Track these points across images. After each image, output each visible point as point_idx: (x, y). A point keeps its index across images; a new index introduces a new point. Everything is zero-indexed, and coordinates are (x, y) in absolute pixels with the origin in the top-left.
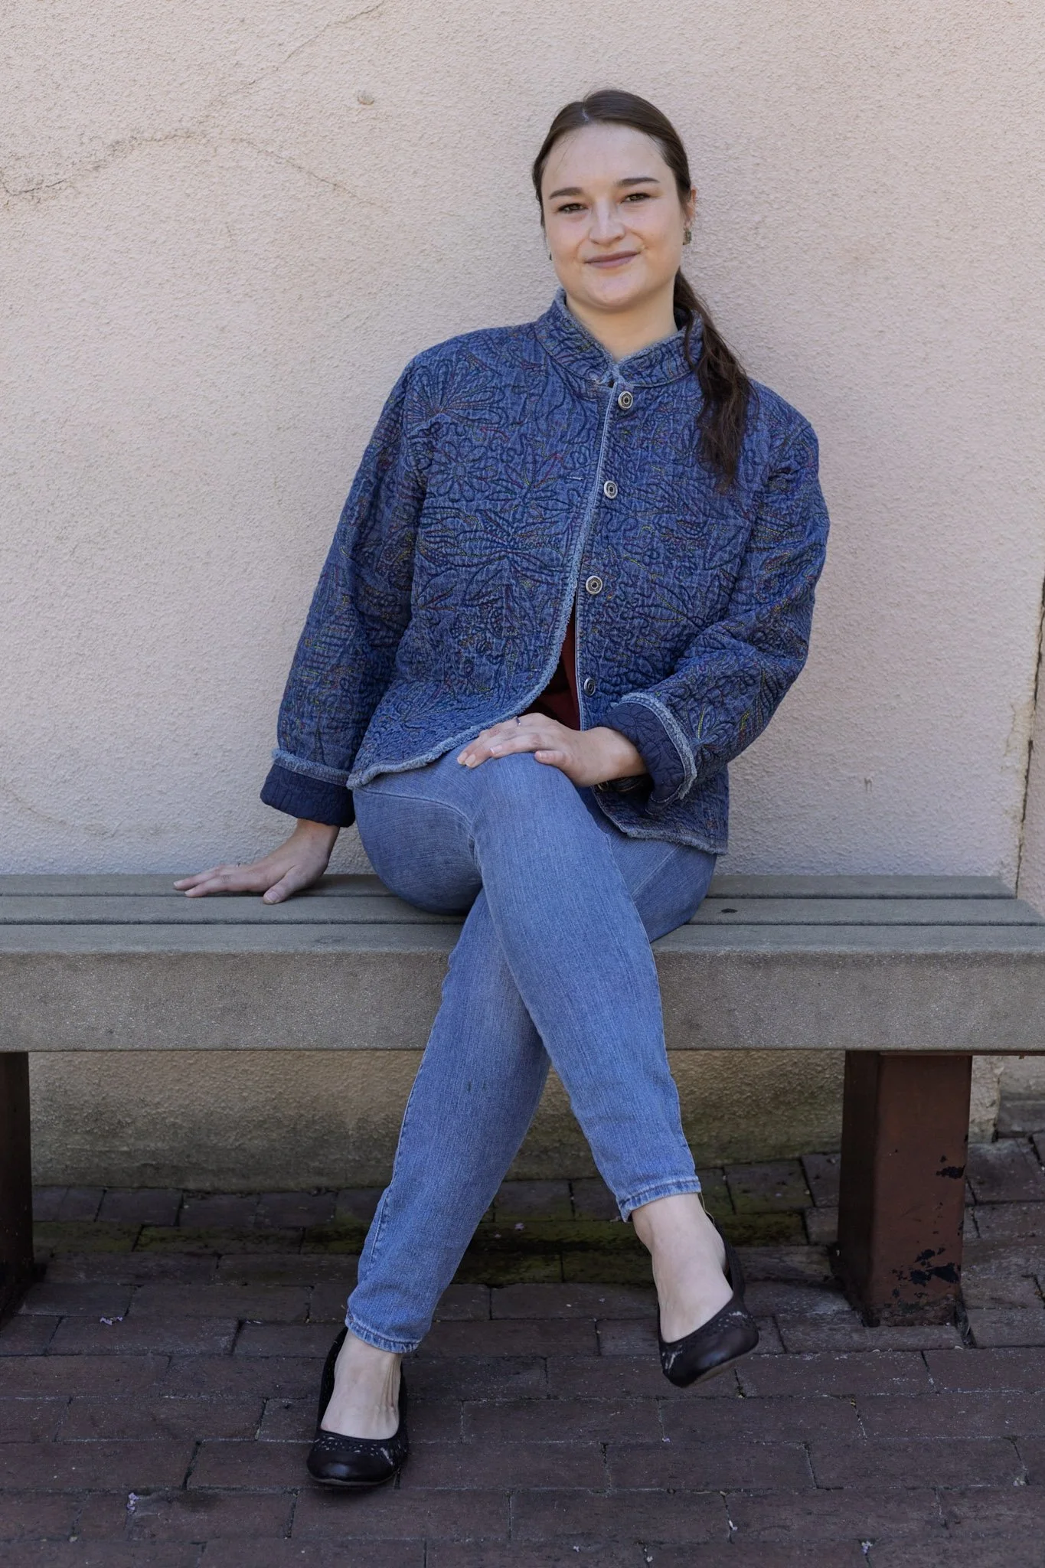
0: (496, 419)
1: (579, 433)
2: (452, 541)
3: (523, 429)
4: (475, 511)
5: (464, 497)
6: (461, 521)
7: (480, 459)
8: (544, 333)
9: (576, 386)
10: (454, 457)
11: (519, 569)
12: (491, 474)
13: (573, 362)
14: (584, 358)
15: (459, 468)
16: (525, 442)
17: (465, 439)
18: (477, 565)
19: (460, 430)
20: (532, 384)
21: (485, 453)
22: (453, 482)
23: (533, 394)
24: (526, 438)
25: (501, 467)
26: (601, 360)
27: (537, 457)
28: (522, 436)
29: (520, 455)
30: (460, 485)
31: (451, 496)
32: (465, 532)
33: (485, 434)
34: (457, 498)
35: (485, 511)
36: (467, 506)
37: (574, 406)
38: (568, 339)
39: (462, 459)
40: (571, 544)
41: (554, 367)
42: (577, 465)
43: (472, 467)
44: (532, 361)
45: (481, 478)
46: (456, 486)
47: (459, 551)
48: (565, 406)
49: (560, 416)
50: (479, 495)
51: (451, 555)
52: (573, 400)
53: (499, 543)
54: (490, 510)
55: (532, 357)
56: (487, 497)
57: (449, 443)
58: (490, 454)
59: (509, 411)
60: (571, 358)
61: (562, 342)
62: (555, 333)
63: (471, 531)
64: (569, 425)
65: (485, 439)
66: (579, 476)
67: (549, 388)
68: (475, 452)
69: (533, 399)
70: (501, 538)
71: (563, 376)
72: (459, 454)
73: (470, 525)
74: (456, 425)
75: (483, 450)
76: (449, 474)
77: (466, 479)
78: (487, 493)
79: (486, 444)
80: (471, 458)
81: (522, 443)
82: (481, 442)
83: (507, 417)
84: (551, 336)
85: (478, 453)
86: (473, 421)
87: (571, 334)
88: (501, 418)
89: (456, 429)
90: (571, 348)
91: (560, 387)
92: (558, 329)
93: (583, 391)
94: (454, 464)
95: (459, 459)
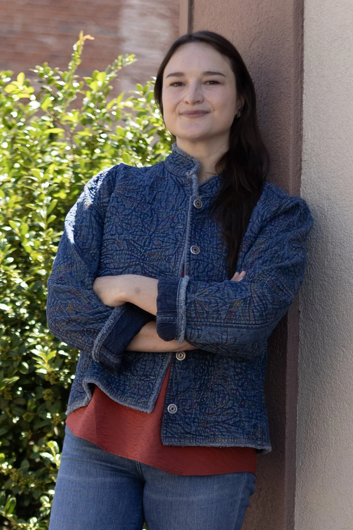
0: (139, 198)
2: (110, 256)
3: (153, 206)
4: (123, 240)
5: (117, 233)
6: (115, 245)
7: (128, 215)
8: (168, 163)
9: (180, 181)
10: (115, 213)
11: (147, 272)
13: (179, 171)
14: (184, 167)
15: (116, 218)
16: (153, 212)
17: (121, 205)
18: (122, 268)
19: (119, 200)
20: (160, 187)
21: (132, 213)
22: (113, 226)
23: (160, 191)
24: (154, 211)
25: (140, 221)
26: (192, 165)
29: (151, 217)
30: (116, 226)
31: (111, 232)
32: (117, 251)
33: (133, 204)
34: (114, 233)
35: (129, 240)
36: (119, 237)
37: (179, 191)
38: (177, 160)
39: (119, 214)
43: (123, 218)
45: (127, 224)
46: (114, 227)
47: (113, 261)
48: (174, 193)
49: (172, 198)
50: (125, 232)
51: (108, 263)
52: (179, 189)
53: (135, 256)
54: (131, 240)
56: (131, 233)
57: (113, 207)
58: (134, 213)
59: (147, 197)
60: (178, 169)
61: (175, 163)
62: (172, 160)
63: (120, 250)
64: (176, 201)
65: (132, 206)
69: (160, 193)
70: (137, 254)
71: (174, 179)
72: (117, 212)
73: (119, 247)
74: (117, 198)
75: (130, 211)
76: (111, 222)
77: (119, 223)
78: (130, 231)
79: (132, 208)
80: (124, 213)
81: (152, 213)
83: (146, 199)
85: (127, 212)
86: (127, 197)
87: (177, 157)
88: (142, 199)
89: (117, 200)
90: (178, 165)
91: (173, 184)
92: (173, 158)
93: (184, 183)
94: (114, 216)
95: (117, 214)
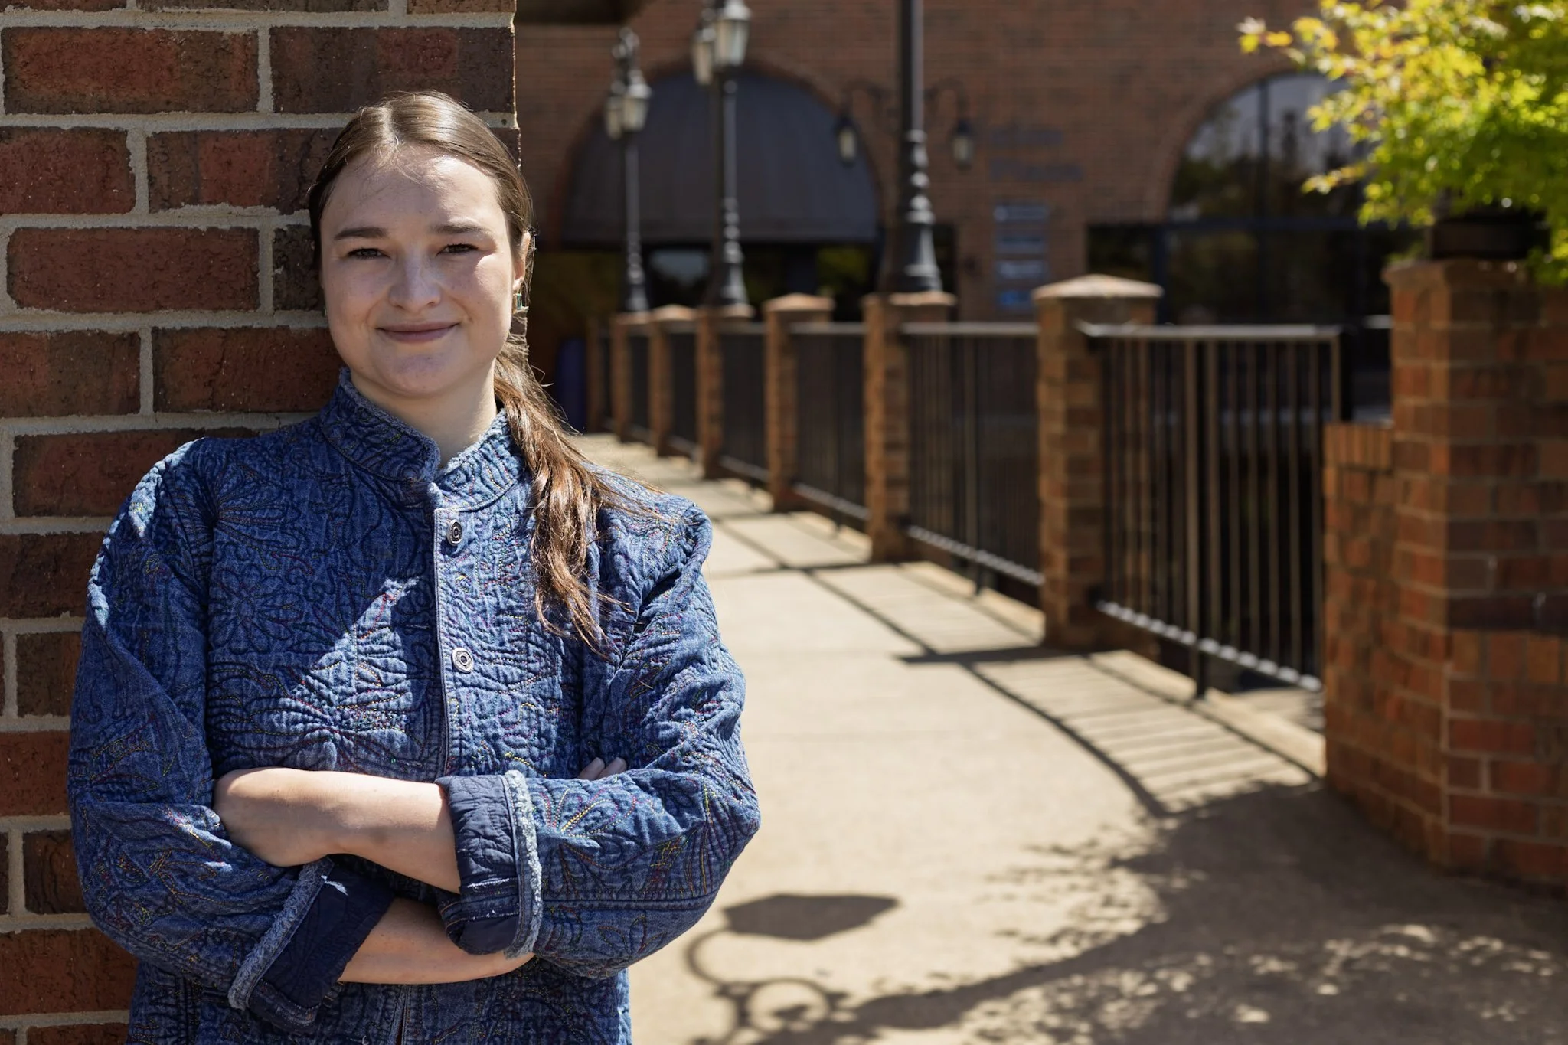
0: (292, 542)
1: (411, 562)
2: (238, 712)
3: (331, 560)
4: (274, 668)
5: (253, 646)
6: (253, 683)
7: (274, 595)
8: (337, 434)
9: (392, 494)
10: (235, 589)
11: (352, 760)
12: (293, 615)
13: (381, 463)
14: (396, 454)
15: (244, 606)
16: (335, 577)
17: (251, 566)
18: (283, 748)
19: (242, 552)
20: (333, 501)
21: (282, 587)
22: (236, 626)
23: (337, 515)
24: (336, 572)
25: (307, 607)
26: (418, 450)
27: (357, 598)
28: (331, 569)
29: (332, 594)
30: (245, 628)
31: (234, 645)
32: (260, 699)
33: (280, 562)
34: (242, 647)
35: (289, 668)
36: (259, 659)
37: (397, 524)
38: (371, 433)
39: (247, 592)
40: (432, 729)
41: (358, 476)
42: (418, 609)
43: (263, 604)
44: (328, 470)
45: (277, 620)
46: (241, 631)
47: (250, 727)
48: (384, 526)
49: (380, 540)
50: (278, 645)
51: (236, 733)
52: (393, 516)
53: (315, 716)
54: (297, 667)
55: (328, 466)
56: (290, 648)
57: (227, 570)
58: (288, 588)
59: (310, 533)
60: (379, 459)
61: (364, 440)
62: (353, 431)
63: (269, 698)
64: (394, 551)
65: (278, 568)
66: (423, 623)
67: (358, 505)
68: (268, 583)
69: (338, 520)
70: (320, 707)
71: (373, 486)
72: (242, 586)
73: (266, 688)
74: (236, 545)
75: (278, 582)
76: (229, 614)
77: (255, 620)
78: (289, 642)
79: (281, 573)
80: (261, 591)
81: (332, 579)
82: (272, 572)
83: (308, 541)
84: (347, 436)
85: (272, 586)
86: (260, 542)
87: (372, 426)
88: (299, 542)
89: (236, 551)
90: (375, 446)
91: (372, 500)
92: (356, 424)
93: (403, 498)
94: (236, 600)
95: (243, 592)
